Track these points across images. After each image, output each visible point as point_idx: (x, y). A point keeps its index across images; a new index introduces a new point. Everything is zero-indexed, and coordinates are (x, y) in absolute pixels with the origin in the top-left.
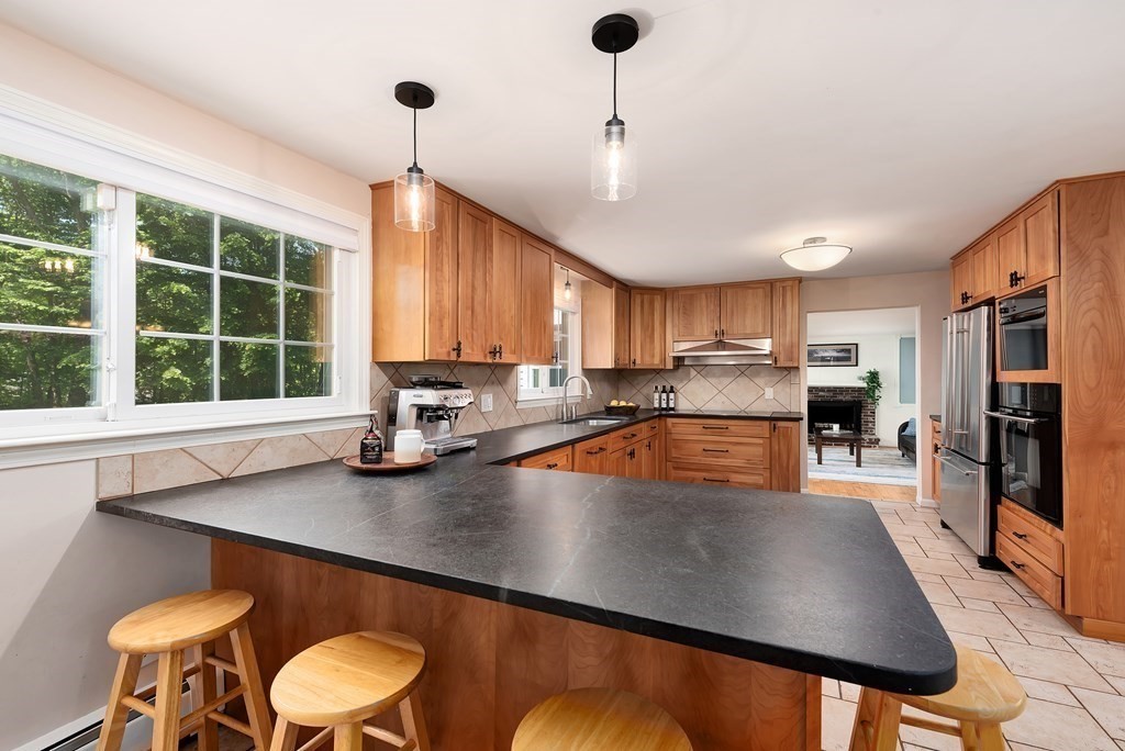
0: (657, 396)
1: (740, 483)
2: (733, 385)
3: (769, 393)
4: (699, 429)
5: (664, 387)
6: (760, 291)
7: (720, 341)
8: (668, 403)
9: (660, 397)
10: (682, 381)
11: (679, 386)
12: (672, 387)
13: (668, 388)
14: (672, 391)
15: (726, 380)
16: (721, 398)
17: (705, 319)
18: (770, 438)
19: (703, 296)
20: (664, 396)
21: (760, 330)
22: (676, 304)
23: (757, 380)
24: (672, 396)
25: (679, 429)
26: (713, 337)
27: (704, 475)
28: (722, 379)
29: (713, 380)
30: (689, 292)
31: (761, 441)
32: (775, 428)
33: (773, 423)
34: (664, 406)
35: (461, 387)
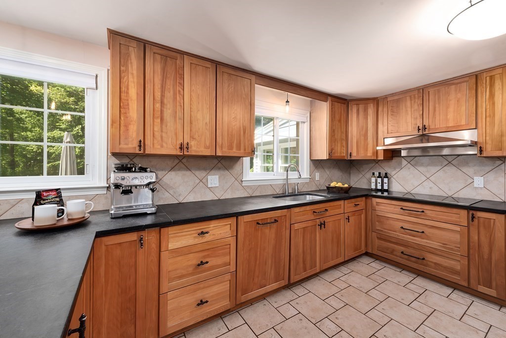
0: (373, 180)
1: (435, 264)
2: (441, 173)
3: (479, 181)
4: (398, 210)
5: (380, 173)
6: (464, 85)
7: (423, 135)
8: (382, 185)
9: (376, 181)
10: (395, 169)
11: (393, 173)
12: (386, 174)
13: (383, 175)
14: (386, 176)
15: (433, 169)
16: (428, 184)
17: (409, 118)
18: (468, 227)
19: (408, 98)
20: (379, 180)
21: (463, 123)
22: (385, 109)
23: (465, 169)
24: (386, 180)
25: (381, 207)
26: (416, 132)
27: (402, 249)
28: (429, 167)
29: (422, 169)
30: (396, 98)
31: (458, 228)
32: (473, 217)
33: (471, 212)
34: (379, 187)
35: (146, 171)
